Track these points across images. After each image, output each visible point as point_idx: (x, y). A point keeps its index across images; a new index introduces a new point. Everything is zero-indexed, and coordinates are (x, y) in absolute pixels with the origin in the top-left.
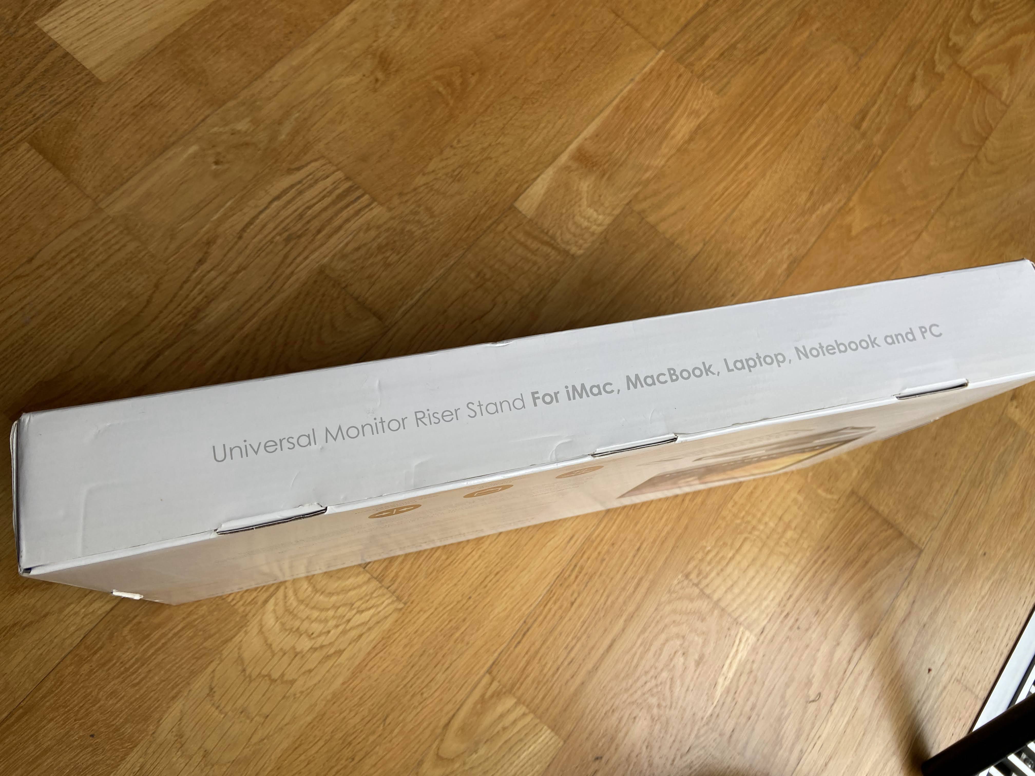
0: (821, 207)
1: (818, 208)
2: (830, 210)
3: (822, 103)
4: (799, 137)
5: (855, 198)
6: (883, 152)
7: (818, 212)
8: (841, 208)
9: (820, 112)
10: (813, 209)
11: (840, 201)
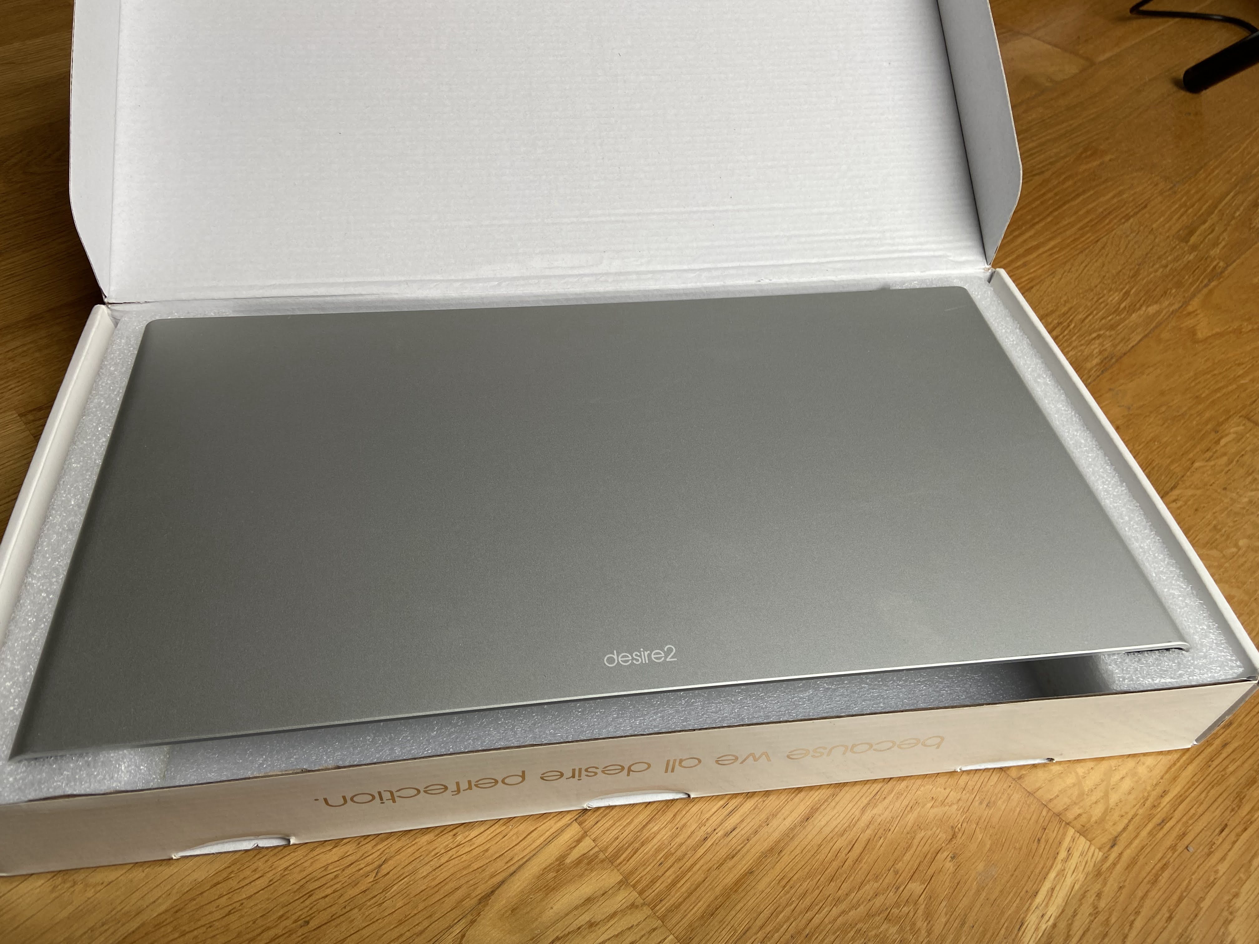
0: (1144, 308)
1: (1140, 309)
2: (1159, 312)
3: (1127, 218)
4: (1100, 245)
5: (1195, 304)
6: (1228, 266)
7: (1141, 312)
8: (1177, 311)
9: (1127, 225)
10: (1132, 309)
11: (1171, 305)
